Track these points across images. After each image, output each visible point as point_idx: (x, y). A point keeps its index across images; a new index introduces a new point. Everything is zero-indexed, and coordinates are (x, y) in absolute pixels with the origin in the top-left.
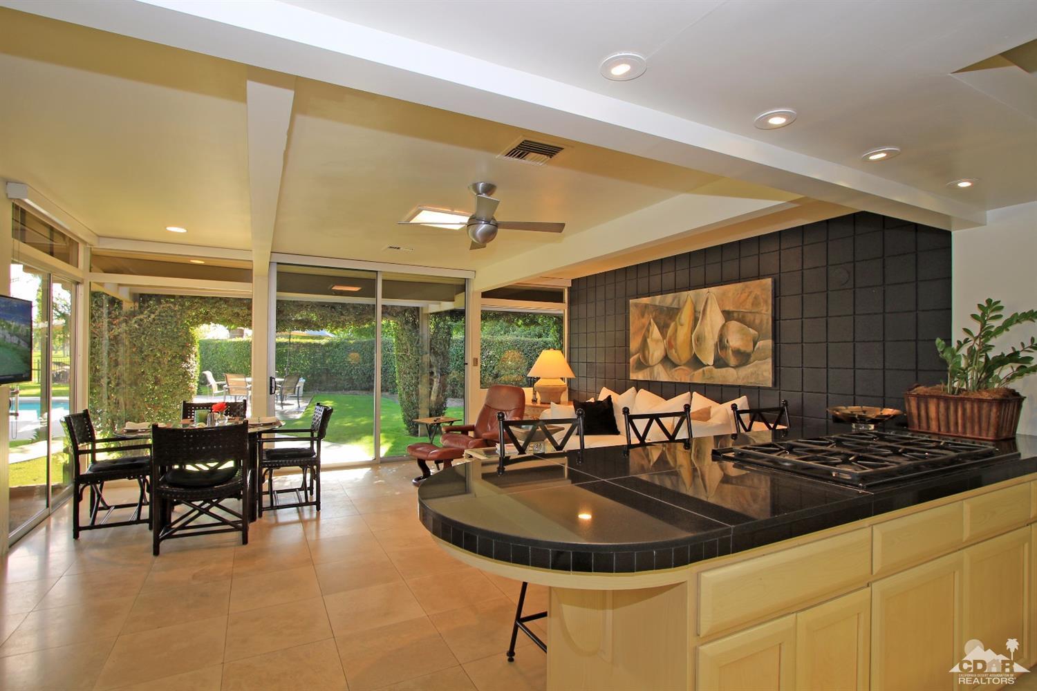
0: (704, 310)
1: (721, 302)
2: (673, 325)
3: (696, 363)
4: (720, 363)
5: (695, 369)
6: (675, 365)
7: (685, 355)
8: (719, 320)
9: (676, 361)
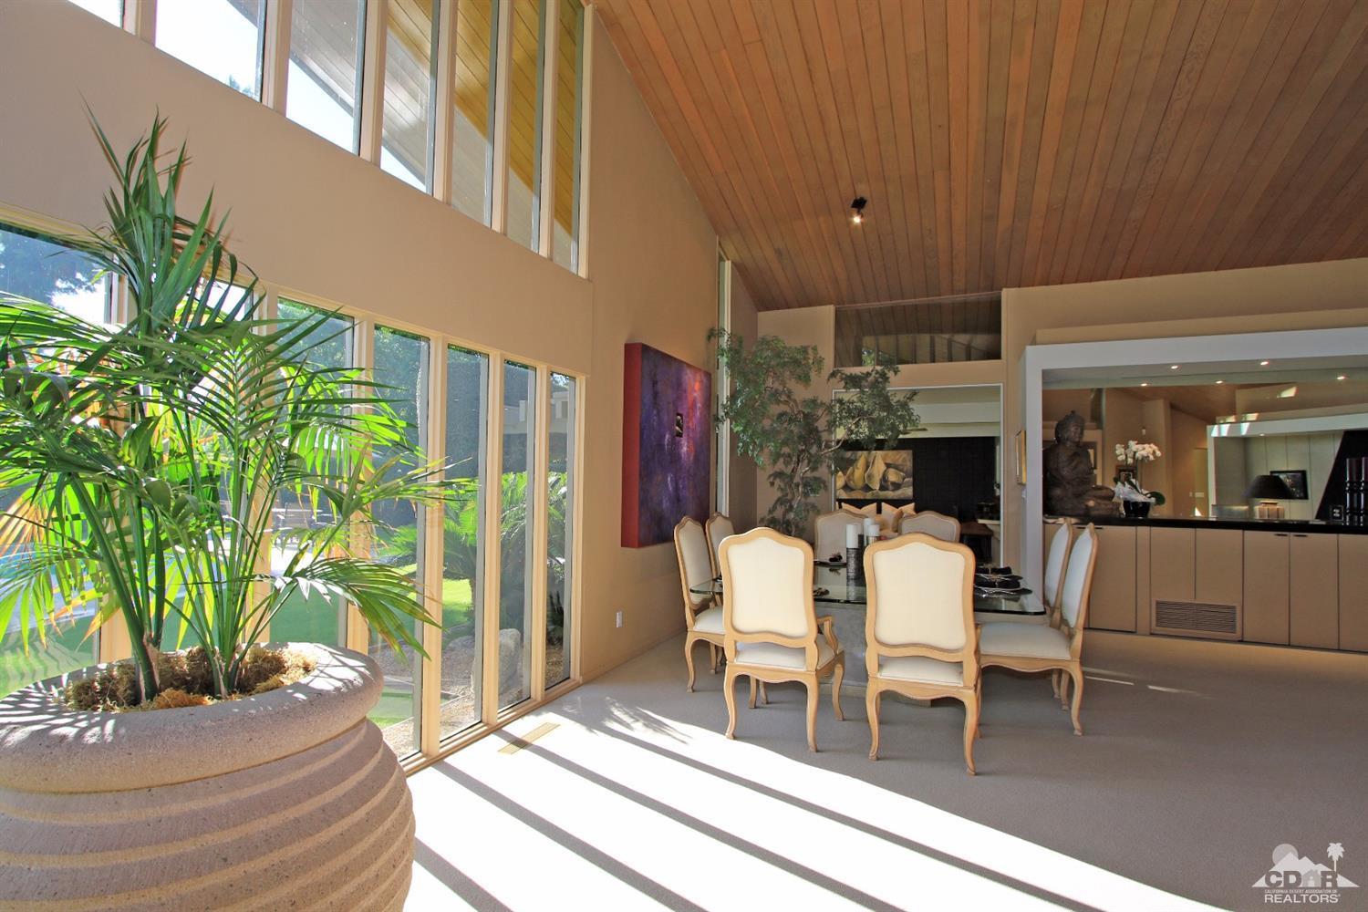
0: (873, 463)
1: (884, 459)
2: (851, 469)
3: (867, 488)
4: (883, 488)
5: (867, 492)
6: (852, 490)
7: (860, 484)
8: (883, 468)
9: (854, 487)
